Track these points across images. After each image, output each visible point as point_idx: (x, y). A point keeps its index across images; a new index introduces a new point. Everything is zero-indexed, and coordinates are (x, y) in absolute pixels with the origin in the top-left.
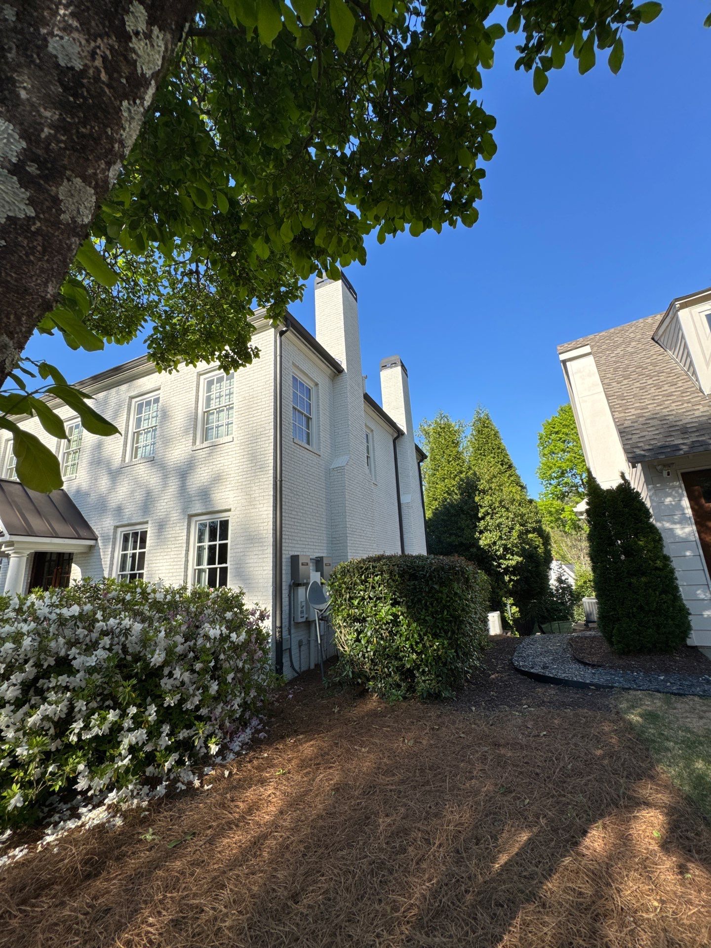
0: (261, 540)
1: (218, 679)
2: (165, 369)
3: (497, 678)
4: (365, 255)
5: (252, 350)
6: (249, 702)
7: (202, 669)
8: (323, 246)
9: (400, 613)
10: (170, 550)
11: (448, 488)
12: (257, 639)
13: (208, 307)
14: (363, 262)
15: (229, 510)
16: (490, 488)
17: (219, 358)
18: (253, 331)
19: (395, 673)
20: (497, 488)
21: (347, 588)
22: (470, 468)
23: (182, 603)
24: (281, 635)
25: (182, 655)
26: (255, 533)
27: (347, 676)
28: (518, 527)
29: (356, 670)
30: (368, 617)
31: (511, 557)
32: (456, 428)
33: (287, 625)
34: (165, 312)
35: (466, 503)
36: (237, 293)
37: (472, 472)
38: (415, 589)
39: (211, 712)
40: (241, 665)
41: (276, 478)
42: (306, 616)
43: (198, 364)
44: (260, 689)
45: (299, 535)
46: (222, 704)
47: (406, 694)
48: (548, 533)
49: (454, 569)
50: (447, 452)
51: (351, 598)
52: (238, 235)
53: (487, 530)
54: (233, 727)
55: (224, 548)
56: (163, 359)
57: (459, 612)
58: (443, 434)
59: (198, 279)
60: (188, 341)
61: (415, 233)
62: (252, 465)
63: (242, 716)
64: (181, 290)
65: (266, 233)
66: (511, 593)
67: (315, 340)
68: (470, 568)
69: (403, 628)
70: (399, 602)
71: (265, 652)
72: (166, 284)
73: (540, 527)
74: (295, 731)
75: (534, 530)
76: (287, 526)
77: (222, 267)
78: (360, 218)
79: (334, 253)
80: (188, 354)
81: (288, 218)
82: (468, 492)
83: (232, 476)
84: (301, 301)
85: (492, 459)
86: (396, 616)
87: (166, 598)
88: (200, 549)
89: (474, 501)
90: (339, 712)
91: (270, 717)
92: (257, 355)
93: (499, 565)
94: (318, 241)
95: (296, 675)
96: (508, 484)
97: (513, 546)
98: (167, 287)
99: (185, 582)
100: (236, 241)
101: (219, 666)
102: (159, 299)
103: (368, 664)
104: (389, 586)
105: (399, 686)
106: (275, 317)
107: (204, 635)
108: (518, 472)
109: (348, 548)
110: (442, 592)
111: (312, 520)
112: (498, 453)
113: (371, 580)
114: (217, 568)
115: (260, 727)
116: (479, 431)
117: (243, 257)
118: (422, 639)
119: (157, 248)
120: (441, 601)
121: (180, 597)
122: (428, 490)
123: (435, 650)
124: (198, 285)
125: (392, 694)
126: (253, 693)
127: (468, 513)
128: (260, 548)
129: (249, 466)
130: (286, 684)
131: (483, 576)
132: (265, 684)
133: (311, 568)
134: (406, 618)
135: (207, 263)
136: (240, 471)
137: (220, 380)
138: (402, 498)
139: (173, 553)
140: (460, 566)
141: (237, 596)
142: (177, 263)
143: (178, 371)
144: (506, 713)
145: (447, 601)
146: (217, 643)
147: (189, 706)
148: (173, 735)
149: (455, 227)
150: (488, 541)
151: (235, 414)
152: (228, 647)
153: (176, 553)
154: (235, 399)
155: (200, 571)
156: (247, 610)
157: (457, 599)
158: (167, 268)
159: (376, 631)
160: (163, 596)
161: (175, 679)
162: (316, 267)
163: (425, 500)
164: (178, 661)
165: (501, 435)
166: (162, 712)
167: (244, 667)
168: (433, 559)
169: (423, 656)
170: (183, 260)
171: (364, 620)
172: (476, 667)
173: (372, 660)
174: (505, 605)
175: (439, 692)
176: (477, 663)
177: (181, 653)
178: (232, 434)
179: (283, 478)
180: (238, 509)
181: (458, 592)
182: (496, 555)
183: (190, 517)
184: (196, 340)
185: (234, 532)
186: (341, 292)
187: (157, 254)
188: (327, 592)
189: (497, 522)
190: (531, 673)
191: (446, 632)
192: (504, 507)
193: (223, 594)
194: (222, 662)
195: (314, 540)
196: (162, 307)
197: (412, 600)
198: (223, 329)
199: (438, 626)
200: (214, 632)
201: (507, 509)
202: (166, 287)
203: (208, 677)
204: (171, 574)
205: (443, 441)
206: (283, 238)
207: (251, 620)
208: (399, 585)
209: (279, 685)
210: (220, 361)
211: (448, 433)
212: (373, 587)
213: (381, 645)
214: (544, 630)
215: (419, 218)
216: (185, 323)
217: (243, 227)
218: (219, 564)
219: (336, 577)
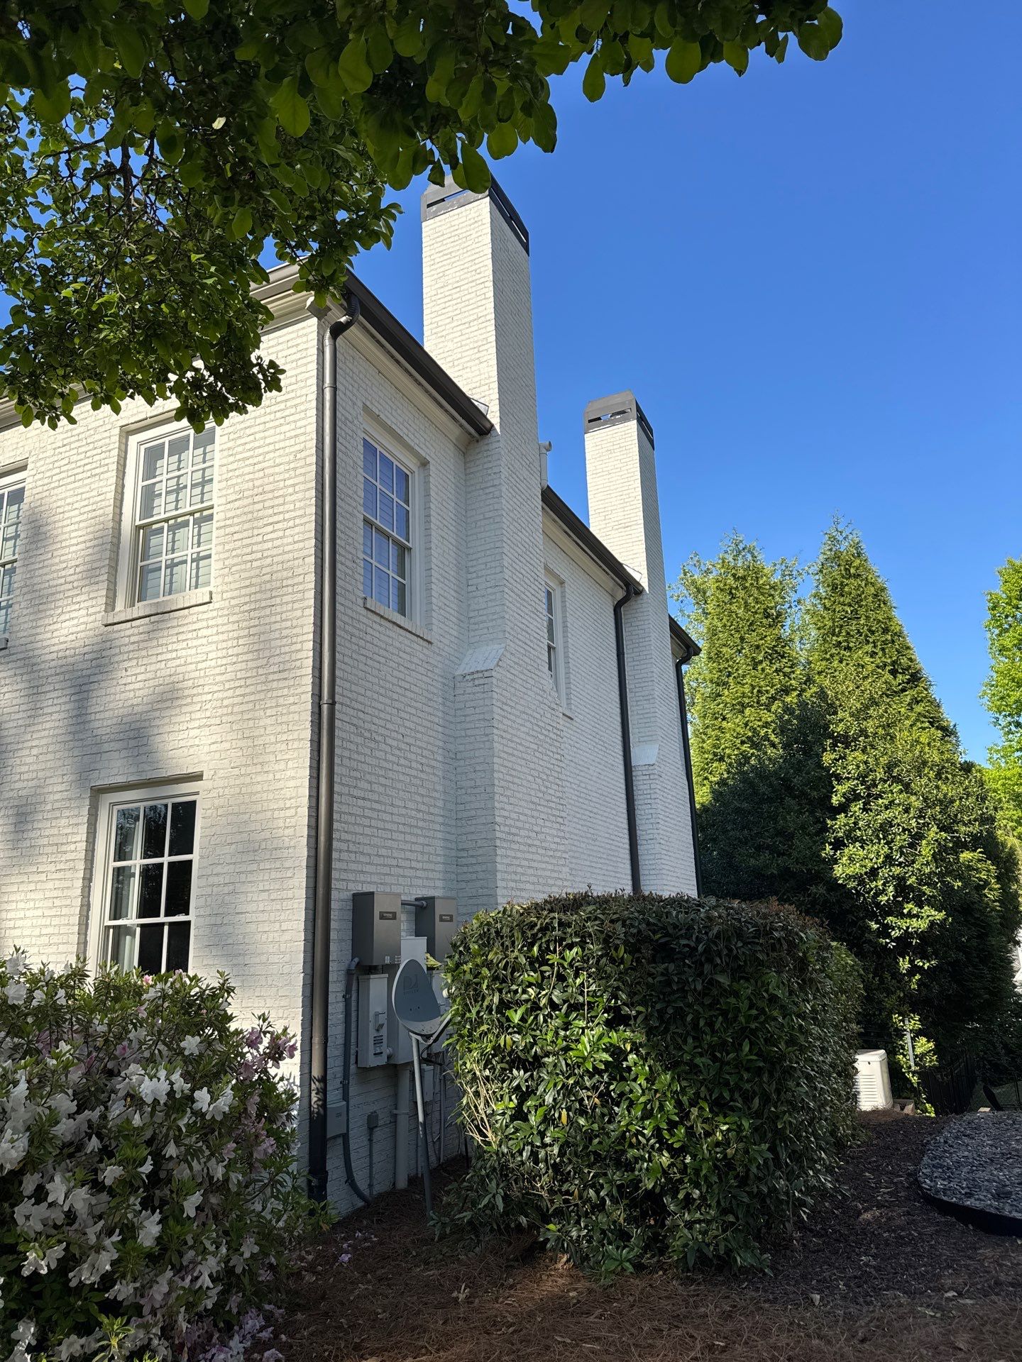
0: (278, 854)
1: (161, 1207)
2: (40, 416)
3: (877, 1219)
4: (555, 128)
5: (262, 370)
6: (239, 1270)
7: (120, 1181)
8: (446, 102)
9: (628, 1047)
10: (43, 877)
11: (754, 730)
12: (262, 1108)
13: (152, 258)
14: (548, 144)
15: (198, 777)
16: (863, 732)
17: (177, 389)
18: (266, 322)
19: (615, 1201)
20: (881, 732)
21: (495, 978)
22: (809, 680)
23: (72, 1011)
24: (325, 1100)
25: (71, 1143)
26: (263, 835)
27: (491, 1206)
28: (933, 833)
29: (515, 1192)
30: (547, 1055)
31: (915, 910)
32: (776, 579)
33: (340, 1075)
34: (43, 270)
35: (799, 766)
36: (225, 222)
37: (814, 689)
38: (668, 983)
39: (140, 1292)
40: (219, 1172)
41: (320, 697)
42: (387, 1051)
43: (126, 403)
44: (267, 1237)
45: (375, 841)
46: (169, 1274)
47: (641, 1256)
48: (1012, 851)
49: (768, 933)
50: (752, 638)
51: (504, 1005)
52: (232, 76)
53: (856, 840)
54: (197, 1333)
55: (182, 873)
56: (36, 391)
57: (782, 1046)
58: (741, 594)
59: (128, 190)
60: (99, 343)
61: (680, 74)
62: (260, 662)
63: (221, 1304)
64: (84, 215)
65: (303, 69)
66: (914, 1004)
67: (422, 349)
68: (811, 934)
69: (636, 1086)
70: (628, 1017)
71: (283, 1142)
72: (47, 199)
73: (991, 835)
74: (357, 1347)
75: (976, 842)
76: (344, 818)
77: (189, 156)
78: (540, 35)
79: (474, 120)
80: (99, 378)
81: (359, 31)
82: (805, 742)
83: (207, 689)
84: (389, 245)
85: (868, 659)
86: (618, 1053)
87: (30, 998)
88: (121, 876)
89: (819, 765)
90: (469, 1301)
91: (292, 1308)
92: (274, 384)
93: (885, 931)
94: (435, 91)
95: (361, 1204)
96: (908, 723)
97: (920, 882)
98: (49, 207)
99: (82, 957)
100: (225, 91)
101: (163, 1175)
102: (26, 238)
103: (545, 1178)
104: (601, 976)
105: (624, 1236)
106: (320, 287)
107: (128, 1095)
108: (935, 693)
109: (499, 876)
110: (736, 994)
111: (410, 805)
112: (885, 642)
113: (554, 958)
114: (163, 924)
115: (265, 1335)
116: (834, 587)
117: (242, 132)
118: (684, 1116)
119: (25, 109)
120: (736, 1018)
121: (69, 996)
122: (701, 734)
123: (718, 1144)
124: (126, 202)
125: (606, 1256)
126: (249, 1248)
127: (803, 793)
128: (273, 875)
129: (251, 664)
130: (334, 1227)
131: (840, 955)
132: (281, 1224)
133: (404, 926)
134: (645, 1060)
135: (151, 147)
136: (228, 677)
137: (179, 447)
138: (635, 751)
139: (50, 885)
140: (784, 928)
141: (214, 996)
142: (75, 148)
143: (72, 421)
144: (903, 1310)
145: (750, 1018)
146: (160, 1116)
147: (86, 1275)
148: (45, 1350)
149: (781, 59)
150: (855, 869)
151: (215, 534)
152: (187, 1125)
153: (57, 884)
154: (217, 495)
155: (120, 932)
156: (237, 1032)
157: (775, 1013)
158: (50, 161)
159: (567, 1091)
160: (24, 993)
161: (50, 1205)
162: (426, 159)
163: (695, 759)
164: (59, 1159)
165: (892, 596)
166: (16, 1288)
167: (226, 1179)
168: (714, 908)
169: (688, 1160)
170: (90, 140)
171: (537, 1063)
172: (822, 1193)
173: (556, 1167)
174: (900, 1034)
175: (729, 1252)
176: (827, 1181)
177: (68, 1138)
178: (208, 583)
179: (337, 698)
180: (221, 773)
181: (779, 993)
182: (878, 905)
183: (98, 792)
184: (121, 342)
185: (208, 832)
186: (487, 229)
187: (24, 126)
188: (444, 987)
189: (880, 819)
190: (968, 1209)
191: (747, 1099)
192: (897, 780)
193: (177, 992)
194: (171, 1165)
195: (413, 856)
196: (37, 258)
197: (661, 1013)
198: (189, 316)
199: (727, 1084)
200: (153, 1086)
201: (907, 788)
202: (44, 209)
203: (135, 1201)
204: (45, 940)
205: (741, 612)
206: (347, 81)
207: (249, 1057)
208: (626, 972)
209: (317, 1227)
210: (179, 397)
211: (755, 592)
212: (561, 978)
213: (580, 1127)
214: (1001, 1101)
215: (690, 36)
216: (92, 299)
217: (243, 54)
218: (167, 915)
219: (467, 948)
